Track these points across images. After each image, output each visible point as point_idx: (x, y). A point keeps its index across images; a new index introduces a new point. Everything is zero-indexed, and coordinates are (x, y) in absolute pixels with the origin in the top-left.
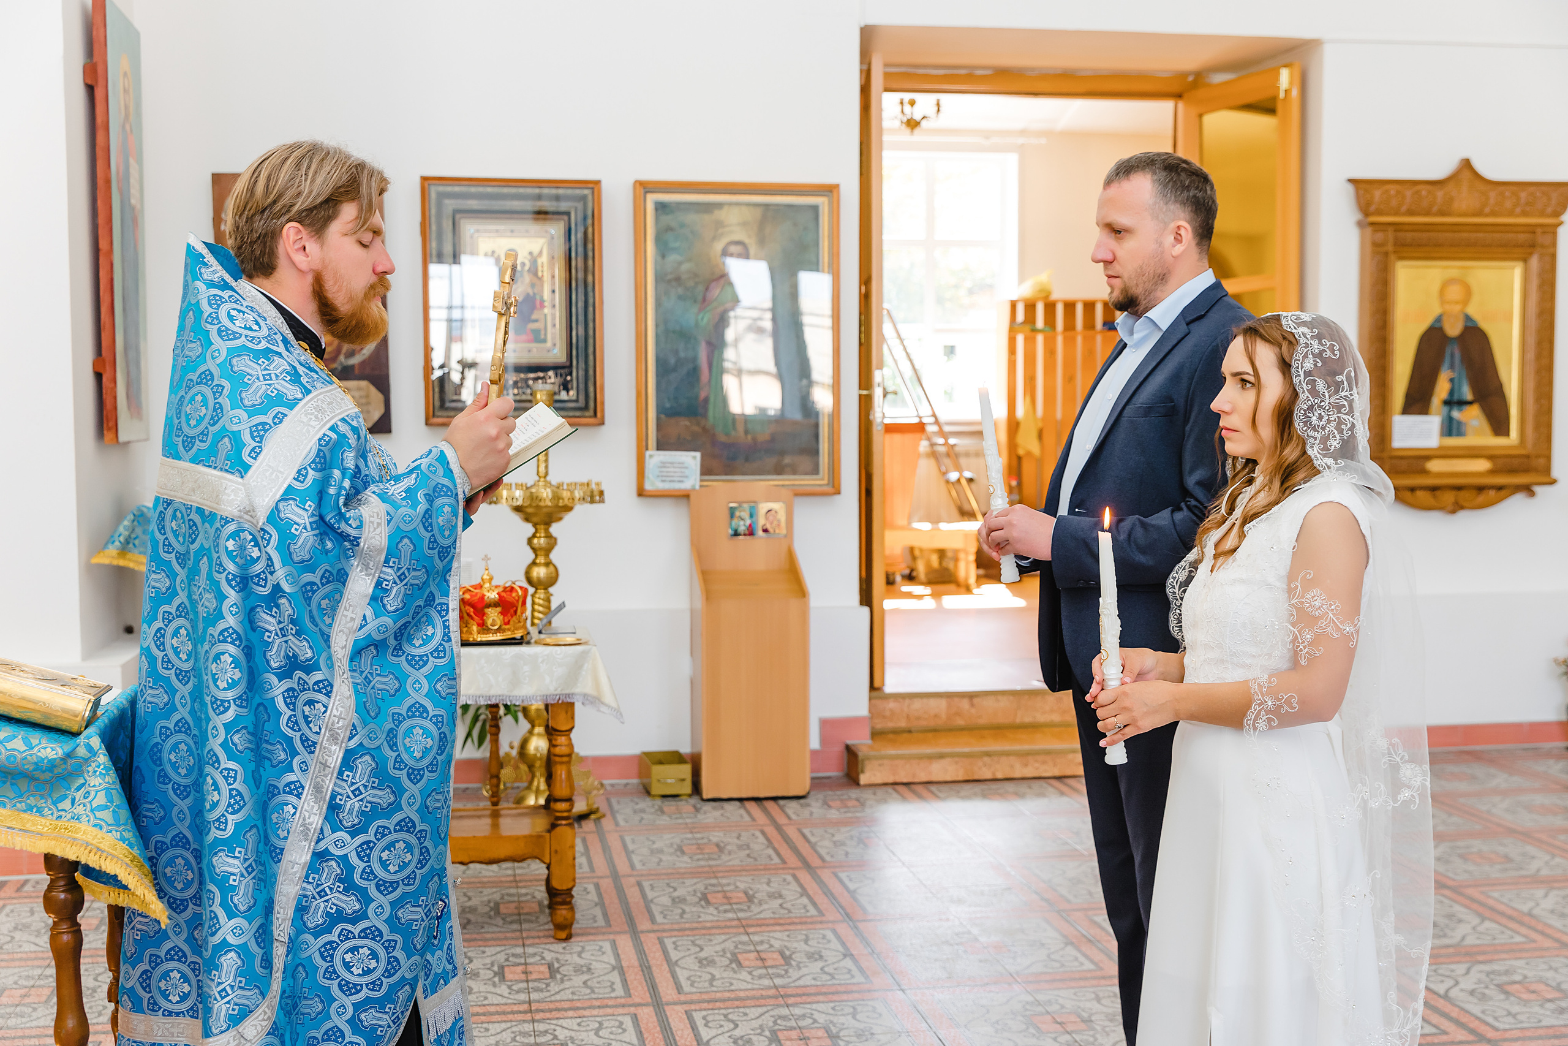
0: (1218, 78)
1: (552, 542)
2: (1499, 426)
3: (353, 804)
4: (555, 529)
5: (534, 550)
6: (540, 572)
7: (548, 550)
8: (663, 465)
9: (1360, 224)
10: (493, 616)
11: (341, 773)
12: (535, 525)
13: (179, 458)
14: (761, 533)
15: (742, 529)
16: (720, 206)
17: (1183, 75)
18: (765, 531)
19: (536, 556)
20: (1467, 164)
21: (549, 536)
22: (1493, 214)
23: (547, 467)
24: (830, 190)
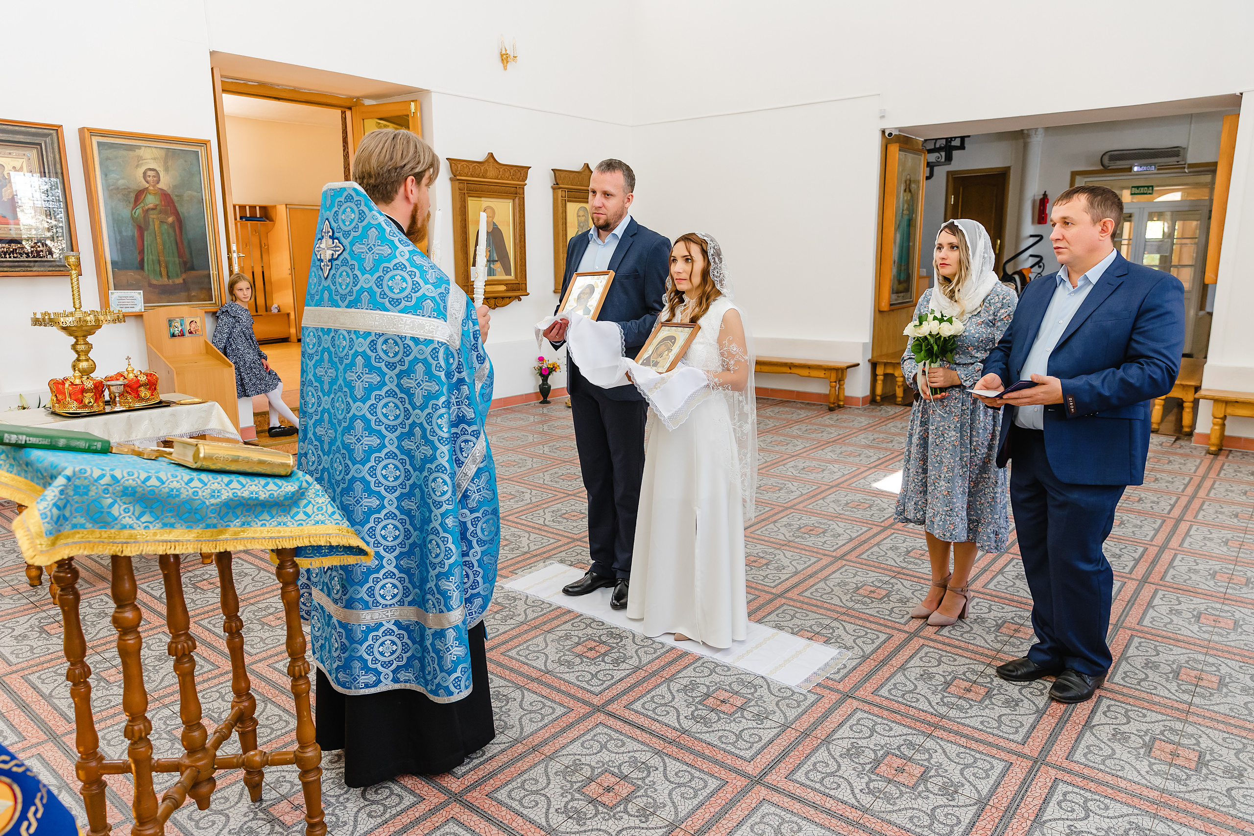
0: (367, 102)
1: (90, 346)
2: (508, 273)
3: (476, 496)
4: (90, 339)
5: (77, 352)
6: (84, 365)
7: (87, 352)
8: (121, 298)
9: (451, 179)
10: (144, 392)
11: (473, 479)
12: (76, 337)
13: (340, 307)
14: (187, 334)
15: (177, 333)
16: (139, 147)
17: (352, 98)
18: (191, 333)
19: (79, 355)
20: (491, 155)
21: (87, 343)
22: (502, 178)
23: (80, 303)
24: (205, 143)
